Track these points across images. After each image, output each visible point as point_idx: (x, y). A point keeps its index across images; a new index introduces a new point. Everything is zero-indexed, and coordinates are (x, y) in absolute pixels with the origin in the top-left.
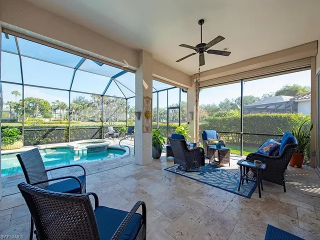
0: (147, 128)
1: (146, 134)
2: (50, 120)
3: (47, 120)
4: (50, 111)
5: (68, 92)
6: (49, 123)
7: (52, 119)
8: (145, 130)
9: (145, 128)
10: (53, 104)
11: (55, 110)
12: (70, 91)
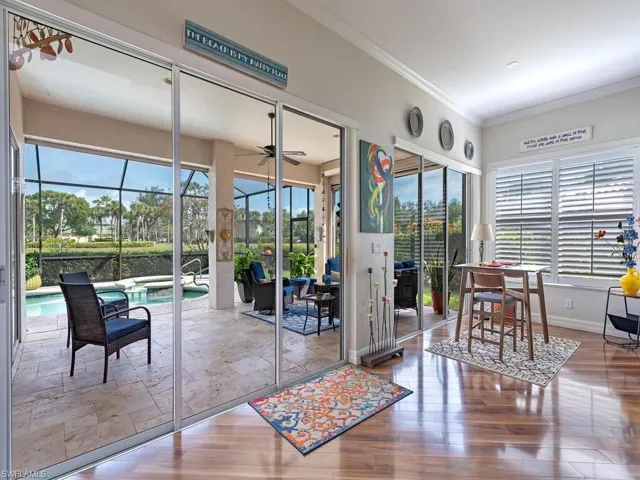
0: (224, 254)
1: (222, 264)
2: (90, 240)
3: (83, 240)
4: (89, 219)
5: (118, 192)
6: (87, 247)
7: (95, 237)
8: (221, 257)
9: (220, 254)
10: (95, 205)
11: (100, 218)
12: (120, 189)
